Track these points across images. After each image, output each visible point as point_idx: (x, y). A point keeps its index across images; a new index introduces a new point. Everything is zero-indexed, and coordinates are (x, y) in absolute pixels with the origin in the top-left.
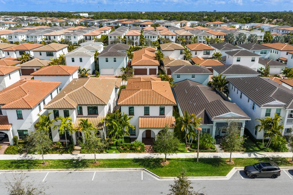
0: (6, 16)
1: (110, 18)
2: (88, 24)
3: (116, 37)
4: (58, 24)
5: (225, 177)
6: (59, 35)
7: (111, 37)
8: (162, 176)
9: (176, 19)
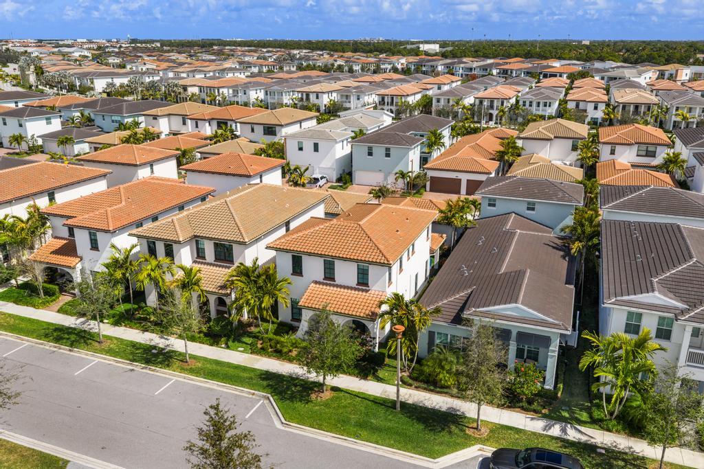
0: (270, 49)
1: (482, 54)
2: (424, 69)
3: (451, 101)
4: (356, 68)
5: (433, 460)
6: (328, 92)
7: (438, 101)
8: (291, 420)
9: (654, 58)
